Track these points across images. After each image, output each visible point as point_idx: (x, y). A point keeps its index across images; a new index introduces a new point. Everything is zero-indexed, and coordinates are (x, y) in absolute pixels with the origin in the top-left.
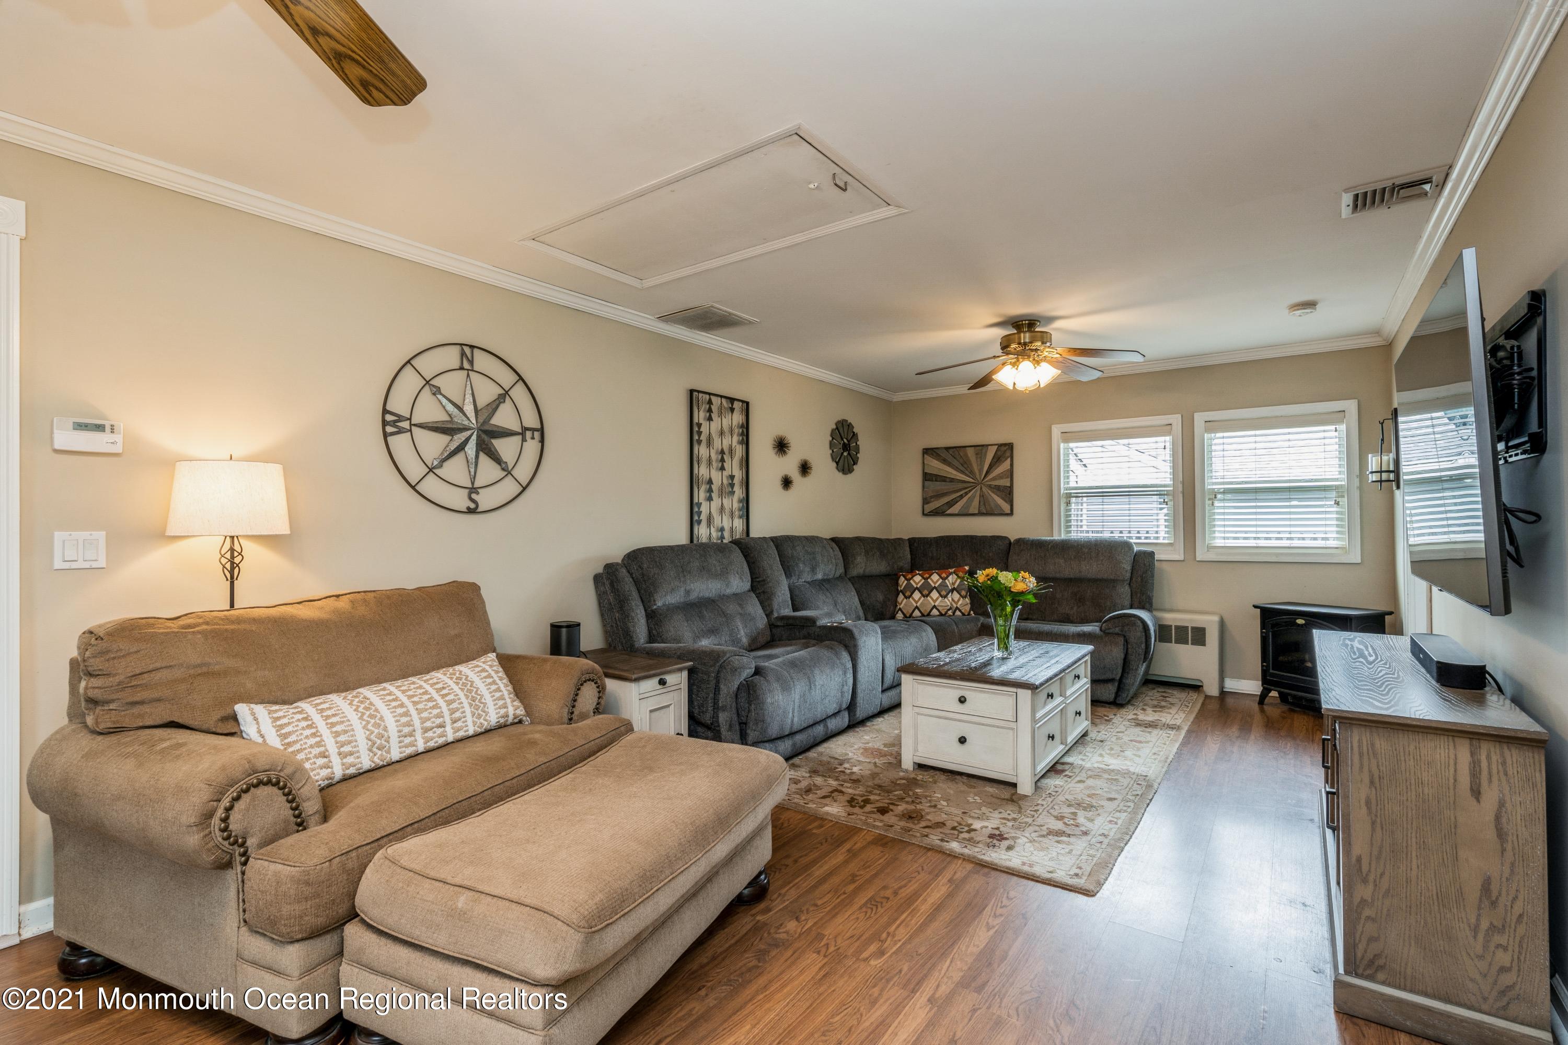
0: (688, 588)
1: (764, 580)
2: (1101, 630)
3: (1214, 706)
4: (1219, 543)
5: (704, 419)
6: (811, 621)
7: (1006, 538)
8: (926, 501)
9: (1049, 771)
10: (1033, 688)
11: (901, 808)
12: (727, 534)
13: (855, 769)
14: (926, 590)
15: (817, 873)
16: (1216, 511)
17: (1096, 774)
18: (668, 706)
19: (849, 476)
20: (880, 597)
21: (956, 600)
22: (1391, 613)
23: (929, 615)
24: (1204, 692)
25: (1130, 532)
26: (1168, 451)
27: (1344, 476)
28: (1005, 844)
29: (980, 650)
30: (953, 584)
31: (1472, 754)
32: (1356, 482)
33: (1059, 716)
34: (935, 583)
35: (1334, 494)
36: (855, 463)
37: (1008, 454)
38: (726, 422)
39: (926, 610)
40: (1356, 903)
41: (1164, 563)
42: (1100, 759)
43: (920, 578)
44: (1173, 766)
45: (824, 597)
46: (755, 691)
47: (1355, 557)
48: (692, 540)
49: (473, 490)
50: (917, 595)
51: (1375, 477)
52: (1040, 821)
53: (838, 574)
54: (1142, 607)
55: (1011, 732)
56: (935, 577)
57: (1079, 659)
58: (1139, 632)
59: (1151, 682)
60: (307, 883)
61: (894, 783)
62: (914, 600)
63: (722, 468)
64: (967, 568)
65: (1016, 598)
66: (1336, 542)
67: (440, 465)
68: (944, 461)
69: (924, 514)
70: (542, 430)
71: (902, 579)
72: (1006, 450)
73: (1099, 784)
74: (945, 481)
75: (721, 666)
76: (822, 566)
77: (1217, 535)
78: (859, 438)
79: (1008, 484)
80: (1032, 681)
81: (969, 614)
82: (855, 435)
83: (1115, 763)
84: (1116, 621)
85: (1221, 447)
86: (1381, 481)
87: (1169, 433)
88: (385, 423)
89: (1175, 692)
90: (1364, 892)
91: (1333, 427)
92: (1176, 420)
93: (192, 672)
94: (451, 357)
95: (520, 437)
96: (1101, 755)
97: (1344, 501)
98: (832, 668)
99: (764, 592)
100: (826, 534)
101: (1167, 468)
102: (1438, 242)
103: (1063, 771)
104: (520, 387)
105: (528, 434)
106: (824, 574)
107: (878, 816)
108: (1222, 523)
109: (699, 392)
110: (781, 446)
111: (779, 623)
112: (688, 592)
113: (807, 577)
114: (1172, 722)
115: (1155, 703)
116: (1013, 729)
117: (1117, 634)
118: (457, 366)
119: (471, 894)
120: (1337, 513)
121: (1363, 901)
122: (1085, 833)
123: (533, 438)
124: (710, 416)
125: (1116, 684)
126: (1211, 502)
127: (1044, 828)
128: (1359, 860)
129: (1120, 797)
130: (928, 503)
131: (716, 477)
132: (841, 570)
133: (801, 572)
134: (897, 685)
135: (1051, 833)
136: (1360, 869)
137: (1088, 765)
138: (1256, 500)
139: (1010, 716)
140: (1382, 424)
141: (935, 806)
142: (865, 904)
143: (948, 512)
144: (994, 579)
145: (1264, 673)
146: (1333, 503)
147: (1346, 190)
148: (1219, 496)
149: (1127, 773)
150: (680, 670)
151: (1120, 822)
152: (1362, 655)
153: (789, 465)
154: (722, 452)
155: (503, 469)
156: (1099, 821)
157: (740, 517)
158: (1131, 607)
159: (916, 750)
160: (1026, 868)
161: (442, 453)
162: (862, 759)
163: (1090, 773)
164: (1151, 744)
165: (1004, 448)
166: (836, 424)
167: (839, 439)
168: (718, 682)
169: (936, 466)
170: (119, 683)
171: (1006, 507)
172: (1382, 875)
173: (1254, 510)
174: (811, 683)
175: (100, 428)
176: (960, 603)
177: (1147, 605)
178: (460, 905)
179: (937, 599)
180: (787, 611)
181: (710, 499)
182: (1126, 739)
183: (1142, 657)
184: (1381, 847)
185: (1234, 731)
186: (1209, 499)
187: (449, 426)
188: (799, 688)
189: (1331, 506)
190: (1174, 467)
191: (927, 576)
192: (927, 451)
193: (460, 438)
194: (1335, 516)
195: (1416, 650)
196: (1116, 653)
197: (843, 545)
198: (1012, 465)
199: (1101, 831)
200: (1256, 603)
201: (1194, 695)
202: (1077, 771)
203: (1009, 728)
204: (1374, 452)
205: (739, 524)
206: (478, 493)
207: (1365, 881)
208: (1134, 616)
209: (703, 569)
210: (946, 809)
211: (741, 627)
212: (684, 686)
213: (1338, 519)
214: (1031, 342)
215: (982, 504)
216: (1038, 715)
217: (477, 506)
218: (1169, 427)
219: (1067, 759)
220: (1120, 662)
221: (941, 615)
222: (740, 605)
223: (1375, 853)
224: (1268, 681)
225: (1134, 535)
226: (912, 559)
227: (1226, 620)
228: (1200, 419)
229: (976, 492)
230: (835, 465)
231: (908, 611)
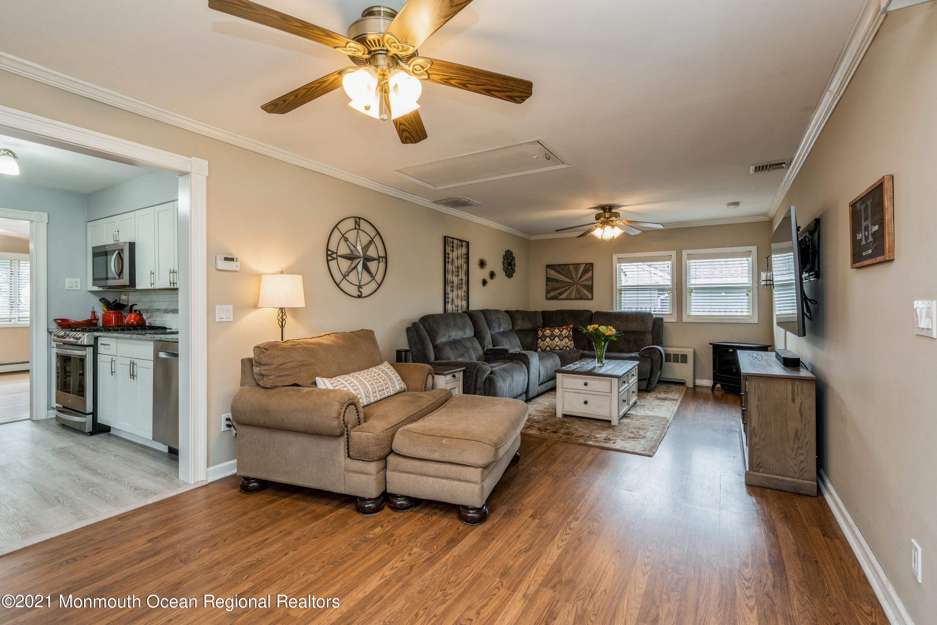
0: (450, 334)
1: (480, 331)
2: (640, 355)
3: (691, 391)
4: (693, 314)
5: (450, 251)
6: (506, 351)
7: (590, 311)
8: (548, 292)
9: (623, 417)
10: (618, 377)
11: (563, 431)
12: (459, 308)
13: (535, 418)
14: (552, 337)
15: (536, 453)
16: (692, 298)
17: (644, 417)
18: (455, 388)
19: (511, 278)
20: (530, 341)
21: (567, 342)
22: (770, 346)
23: (554, 349)
24: (686, 385)
25: (650, 308)
26: (669, 269)
27: (751, 282)
28: (611, 442)
29: (588, 363)
30: (565, 334)
31: (792, 387)
32: (756, 285)
33: (626, 392)
34: (557, 334)
35: (746, 290)
36: (514, 273)
37: (591, 268)
38: (460, 252)
39: (552, 347)
40: (753, 444)
41: (667, 324)
42: (644, 412)
43: (549, 331)
44: (677, 415)
45: (505, 340)
46: (493, 381)
47: (755, 320)
48: (445, 312)
49: (360, 287)
50: (548, 340)
51: (764, 283)
52: (624, 434)
53: (509, 330)
54: (658, 345)
55: (608, 398)
56: (557, 330)
57: (633, 368)
58: (658, 356)
59: (662, 382)
60: (378, 439)
61: (555, 422)
62: (546, 342)
63: (458, 276)
64: (572, 326)
65: (607, 338)
66: (746, 313)
67: (348, 275)
68: (558, 272)
69: (547, 299)
70: (386, 257)
71: (540, 332)
72: (589, 267)
73: (646, 421)
74: (558, 282)
75: (478, 369)
76: (503, 325)
77: (692, 310)
78: (516, 259)
79: (591, 284)
80: (618, 374)
81: (573, 349)
82: (514, 258)
83: (651, 414)
84: (647, 351)
85: (694, 267)
86: (767, 285)
87: (670, 260)
88: (328, 255)
89: (673, 386)
90: (755, 440)
91: (746, 259)
92: (673, 253)
93: (298, 364)
94: (350, 224)
95: (377, 261)
96: (644, 411)
97: (750, 294)
98: (520, 372)
99: (480, 337)
100: (503, 310)
101: (669, 277)
102: (788, 185)
103: (629, 417)
104: (378, 236)
105: (381, 259)
106: (504, 329)
107: (553, 434)
108: (695, 304)
109: (448, 237)
110: (482, 264)
111: (489, 352)
112: (449, 337)
113: (497, 330)
114: (674, 398)
115: (665, 390)
116: (609, 396)
117: (648, 357)
118: (353, 227)
119: (447, 439)
120: (748, 299)
121: (755, 443)
122: (644, 437)
123: (382, 261)
124: (453, 249)
125: (647, 381)
126: (689, 294)
127: (627, 436)
128: (754, 428)
129: (656, 425)
130: (549, 293)
131: (455, 280)
132: (511, 327)
133: (494, 328)
134: (554, 378)
135: (629, 438)
136: (754, 432)
137: (639, 414)
138: (711, 293)
139: (608, 390)
140: (767, 258)
141: (577, 430)
142: (561, 462)
143: (559, 298)
144: (596, 330)
145: (714, 375)
146: (745, 294)
147: (752, 165)
148: (694, 291)
149: (657, 417)
150: (460, 371)
151: (658, 433)
152: (756, 358)
153: (484, 274)
154: (458, 267)
155: (372, 277)
156: (648, 434)
157: (465, 300)
158: (653, 345)
159: (563, 408)
160: (623, 449)
161: (348, 269)
162: (536, 414)
163: (641, 417)
164: (666, 406)
165: (588, 266)
166: (505, 252)
167: (507, 260)
168: (477, 376)
169: (553, 274)
170: (275, 368)
171: (589, 295)
172: (762, 433)
173: (710, 298)
174: (513, 378)
175: (232, 259)
176: (569, 343)
177: (660, 344)
178: (444, 443)
179: (558, 341)
180: (490, 347)
181: (452, 291)
182: (654, 404)
183: (659, 368)
184: (762, 423)
185: (701, 401)
186: (689, 292)
187: (352, 256)
188: (509, 380)
189: (744, 296)
190: (672, 277)
191: (553, 330)
192: (548, 266)
193: (356, 262)
194: (746, 301)
195: (778, 355)
196: (648, 366)
197: (511, 314)
198: (592, 274)
199: (650, 437)
200: (710, 342)
201: (682, 387)
202: (635, 417)
203: (607, 396)
204: (764, 271)
205: (464, 303)
206: (362, 288)
207: (756, 436)
208: (656, 348)
209: (456, 325)
210: (582, 431)
211: (473, 353)
212: (461, 378)
213: (748, 302)
214: (610, 217)
215: (577, 293)
216: (621, 390)
217: (361, 295)
218: (670, 257)
219: (629, 412)
220: (649, 370)
221: (560, 349)
222: (472, 343)
223: (760, 425)
224: (716, 379)
225: (653, 310)
226: (543, 322)
227: (696, 351)
228: (685, 253)
229: (574, 288)
230: (505, 273)
231: (543, 348)
